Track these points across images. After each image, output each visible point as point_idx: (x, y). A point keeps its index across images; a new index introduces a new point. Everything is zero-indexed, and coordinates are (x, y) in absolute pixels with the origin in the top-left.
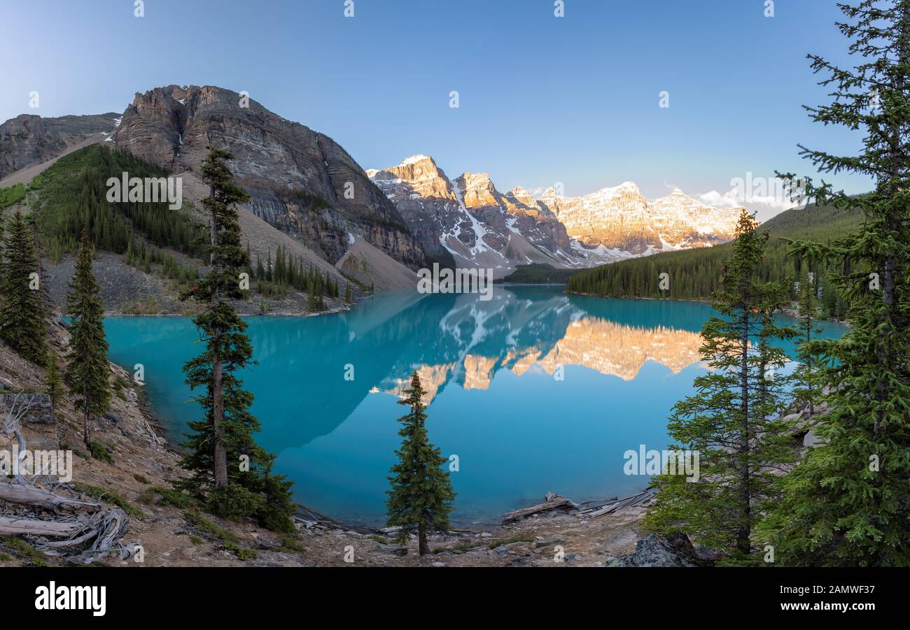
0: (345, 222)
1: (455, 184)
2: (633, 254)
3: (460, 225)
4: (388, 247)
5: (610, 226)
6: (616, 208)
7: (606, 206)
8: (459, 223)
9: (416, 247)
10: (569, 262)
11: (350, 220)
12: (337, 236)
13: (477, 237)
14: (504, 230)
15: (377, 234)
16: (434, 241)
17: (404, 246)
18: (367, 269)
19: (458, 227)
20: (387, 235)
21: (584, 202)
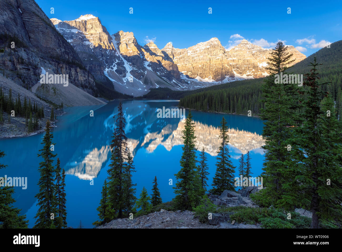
0: (38, 59)
1: (114, 38)
2: (216, 81)
3: (116, 64)
4: (71, 78)
5: (203, 65)
6: (207, 54)
7: (201, 53)
8: (116, 62)
9: (90, 78)
10: (180, 87)
11: (42, 58)
12: (31, 69)
13: (127, 72)
14: (142, 68)
15: (63, 69)
16: (101, 73)
17: (82, 77)
18: (57, 93)
19: (115, 65)
20: (71, 70)
21: (188, 52)
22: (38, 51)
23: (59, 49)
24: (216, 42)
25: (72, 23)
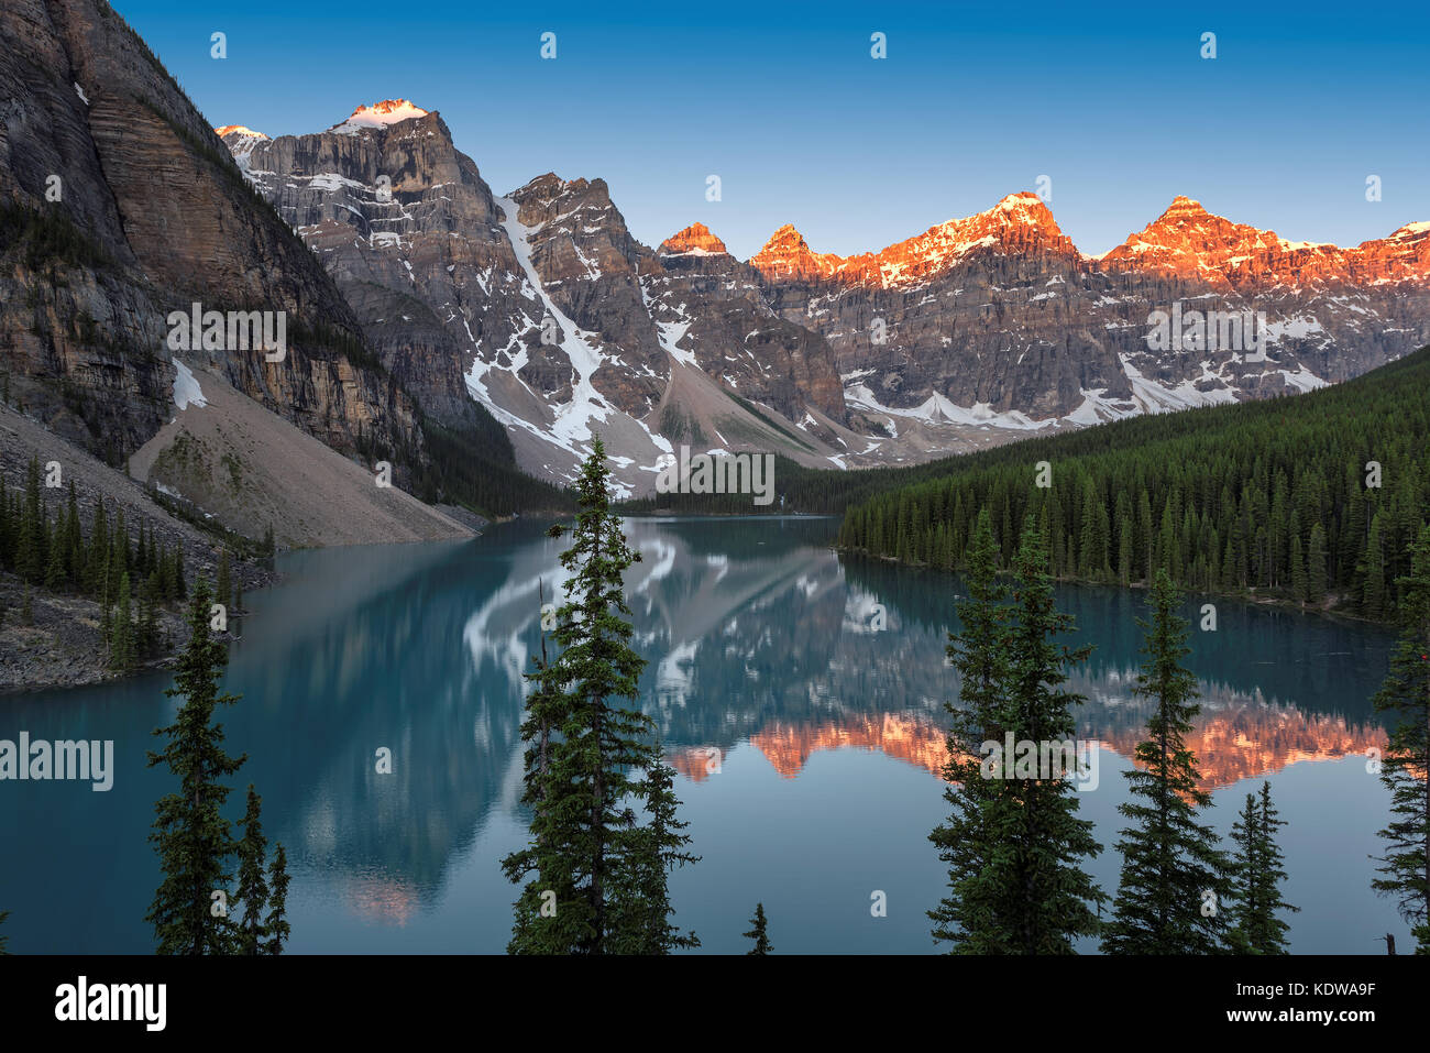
0: (159, 322)
1: (512, 210)
2: (1035, 417)
3: (525, 338)
4: (312, 408)
5: (964, 339)
6: (982, 281)
7: (951, 276)
8: (525, 331)
9: (399, 411)
10: (842, 449)
12: (130, 370)
13: (578, 377)
14: (653, 356)
15: (271, 367)
16: (450, 383)
17: (361, 405)
18: (244, 481)
19: (521, 343)
20: (308, 371)
21: (883, 268)
22: (161, 280)
23: (258, 270)
24: (1027, 217)
25: (314, 147)
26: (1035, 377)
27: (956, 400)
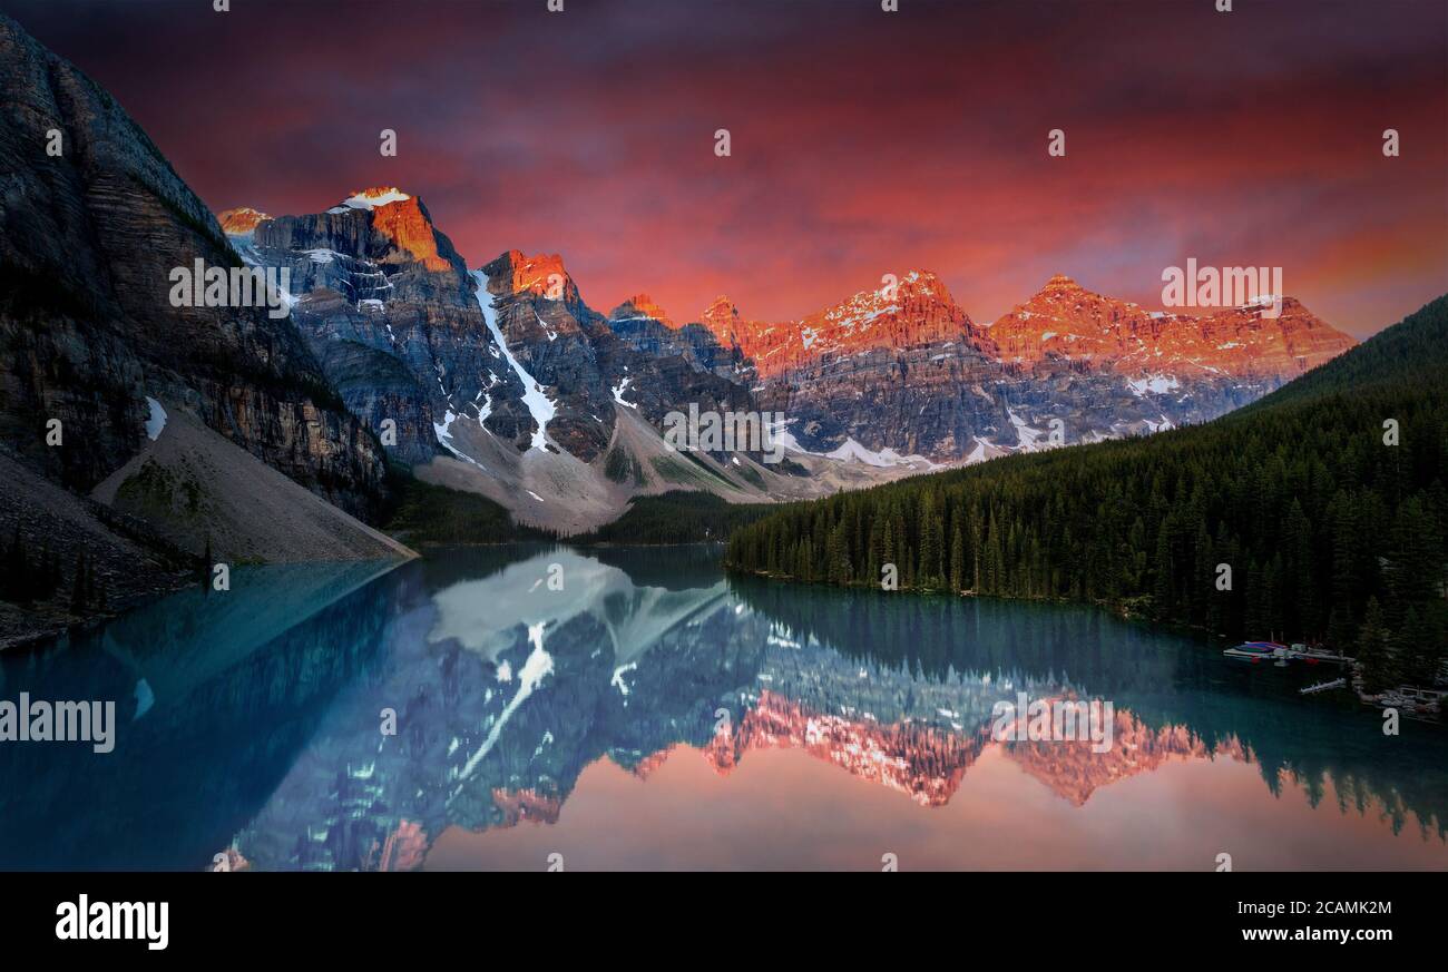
0: (135, 366)
1: (483, 279)
2: (935, 460)
3: (491, 392)
4: (278, 444)
5: (874, 392)
6: (888, 343)
7: (862, 339)
8: (491, 386)
9: (360, 448)
11: (155, 361)
12: (104, 407)
13: (536, 426)
14: (602, 408)
15: (242, 408)
16: (420, 431)
17: (323, 441)
18: (200, 504)
19: (487, 396)
20: (275, 411)
21: (805, 332)
22: (146, 332)
23: (234, 323)
25: (311, 225)
26: (935, 425)
27: (867, 445)
